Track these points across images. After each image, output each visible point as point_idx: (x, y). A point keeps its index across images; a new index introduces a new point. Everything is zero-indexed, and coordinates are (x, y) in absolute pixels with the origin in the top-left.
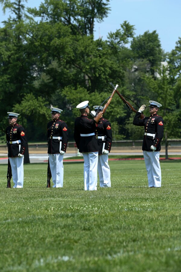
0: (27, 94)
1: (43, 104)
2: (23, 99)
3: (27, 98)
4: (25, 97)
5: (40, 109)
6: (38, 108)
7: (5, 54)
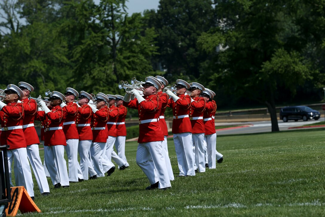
0: (277, 49)
1: (298, 60)
2: (273, 55)
3: (277, 54)
4: (275, 53)
5: (294, 65)
6: (293, 64)
7: (246, 5)
